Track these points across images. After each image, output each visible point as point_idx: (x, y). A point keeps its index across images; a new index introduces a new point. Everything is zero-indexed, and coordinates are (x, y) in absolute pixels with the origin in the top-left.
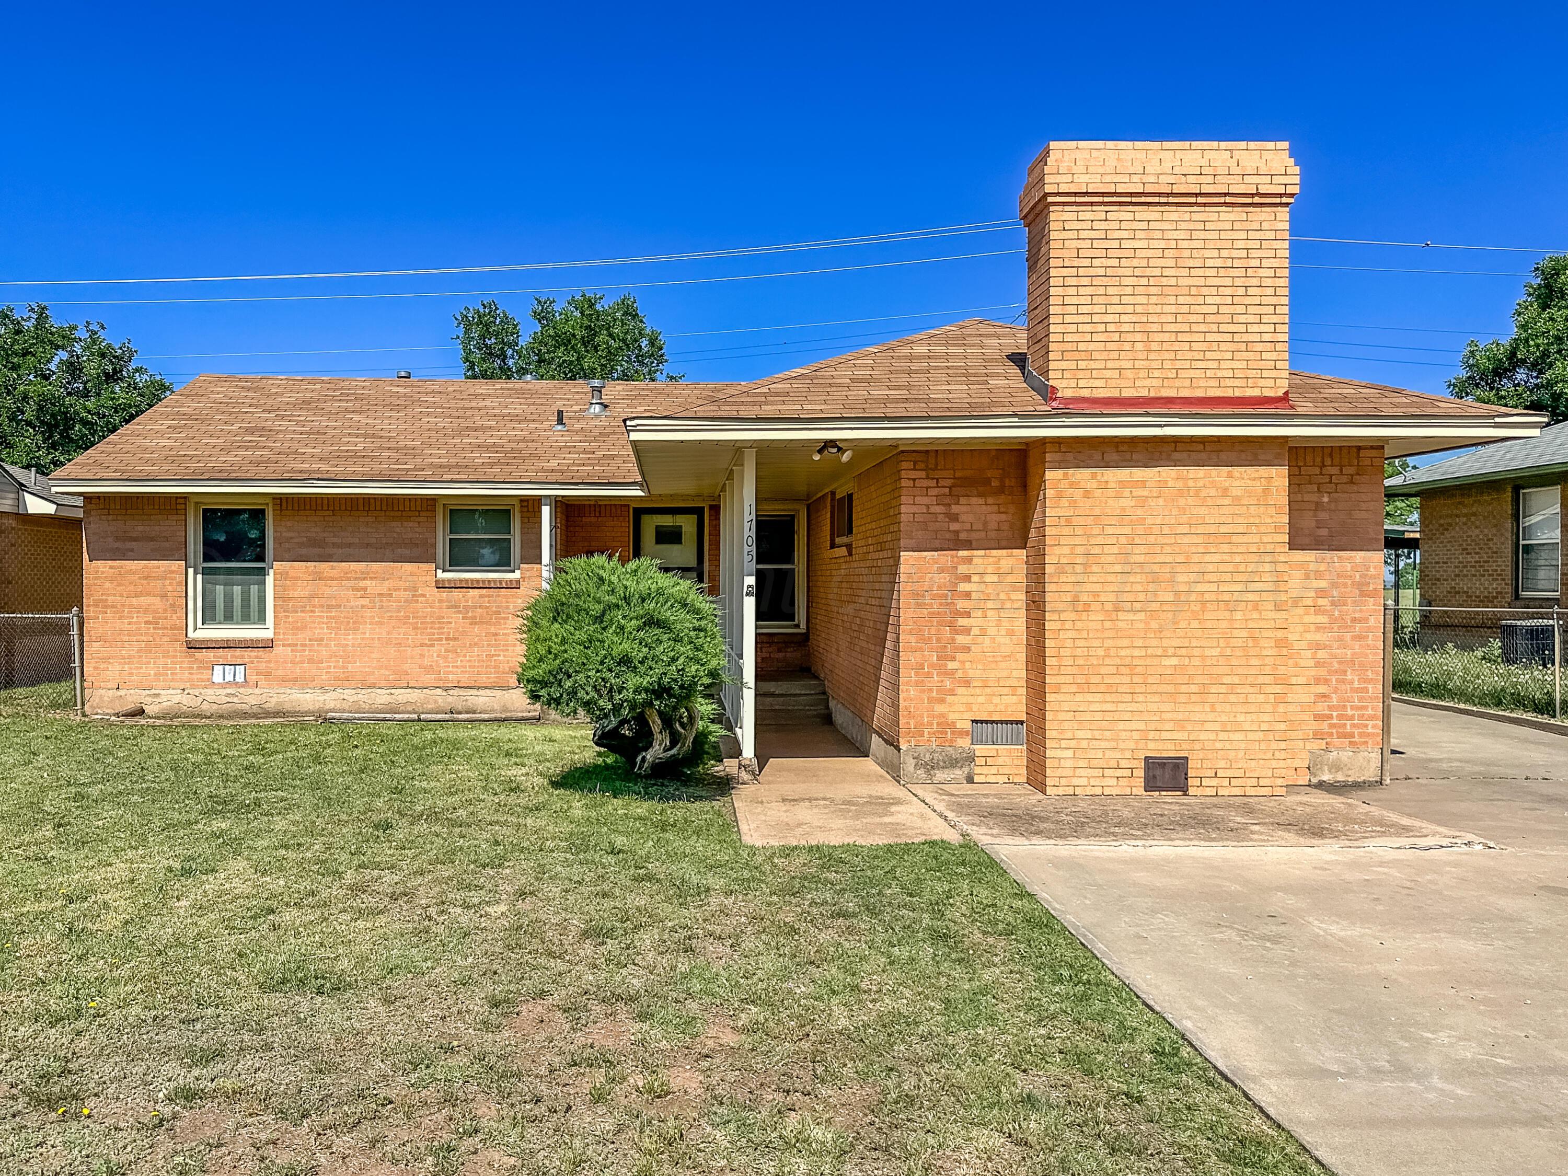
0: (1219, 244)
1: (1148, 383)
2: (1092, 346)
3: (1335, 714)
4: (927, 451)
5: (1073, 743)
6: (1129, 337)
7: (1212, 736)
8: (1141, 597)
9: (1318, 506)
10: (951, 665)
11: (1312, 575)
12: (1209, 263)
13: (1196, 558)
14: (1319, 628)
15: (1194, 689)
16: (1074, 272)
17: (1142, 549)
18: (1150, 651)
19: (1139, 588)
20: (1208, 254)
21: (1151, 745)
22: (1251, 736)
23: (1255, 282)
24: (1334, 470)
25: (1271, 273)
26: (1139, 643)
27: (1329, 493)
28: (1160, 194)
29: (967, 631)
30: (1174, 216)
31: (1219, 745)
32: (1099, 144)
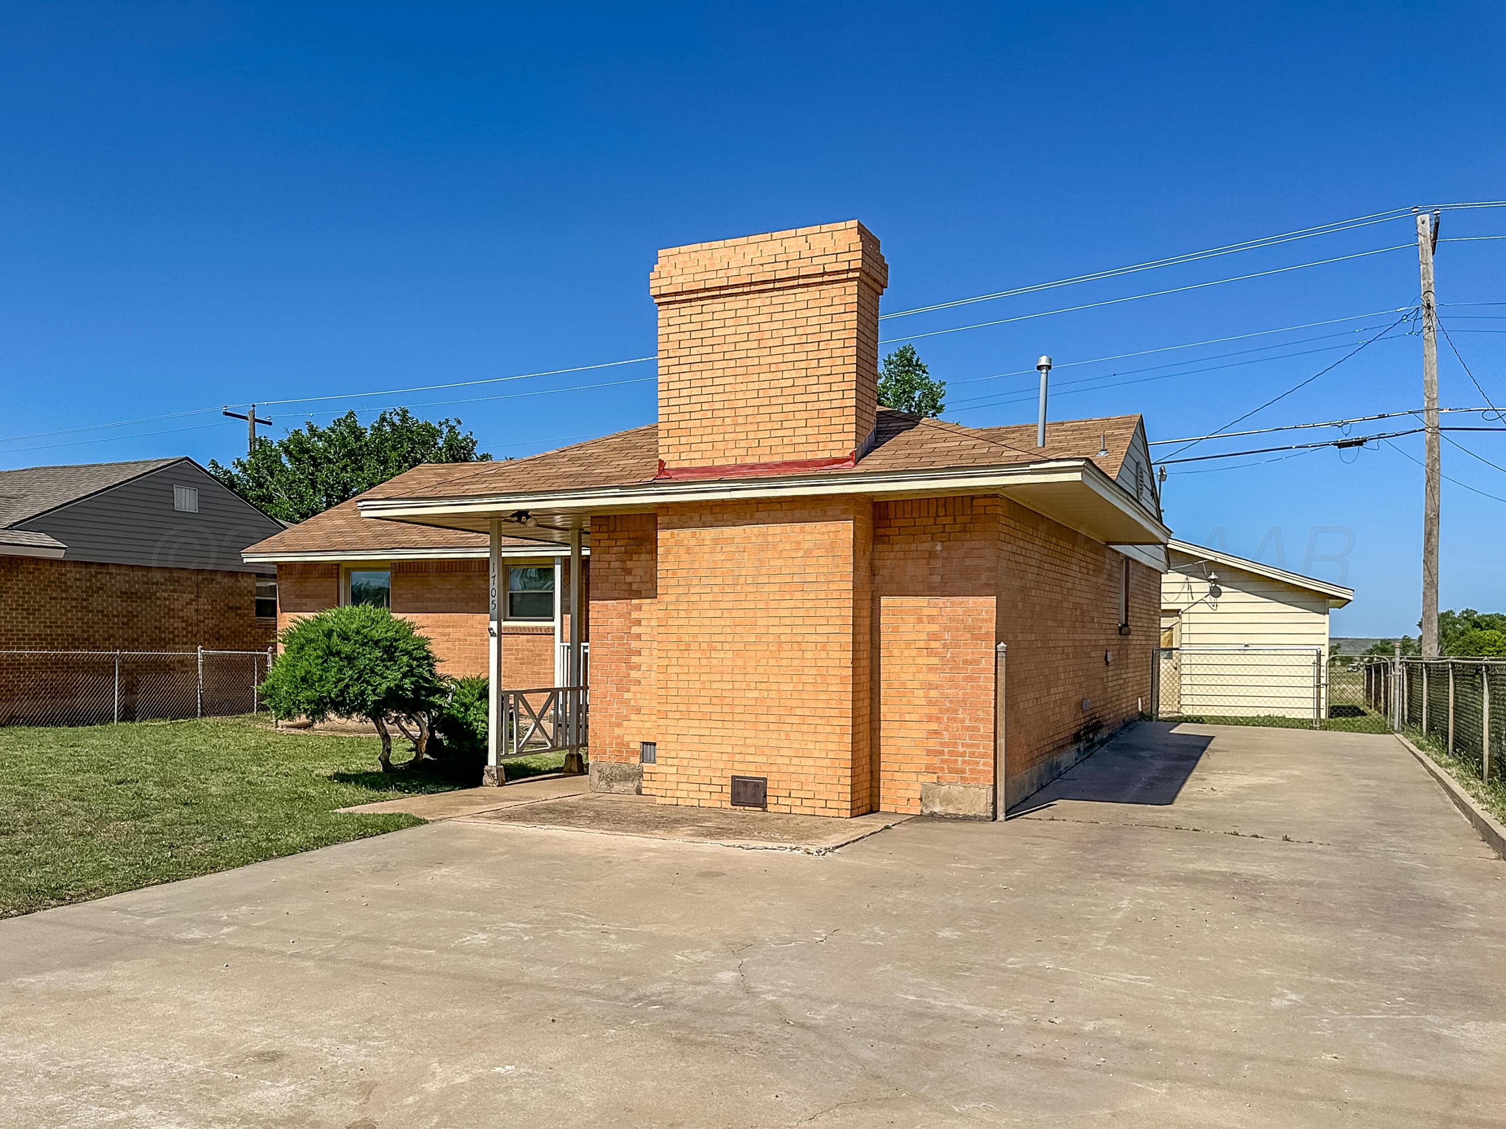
0: (796, 323)
1: (735, 452)
2: (691, 424)
3: (946, 750)
4: (609, 516)
5: (676, 762)
6: (721, 414)
7: (787, 761)
8: (730, 638)
9: (932, 554)
10: (627, 695)
11: (925, 619)
12: (787, 341)
13: (773, 605)
14: (931, 669)
15: (772, 719)
16: (676, 361)
17: (731, 597)
18: (736, 685)
19: (728, 630)
20: (785, 333)
21: (737, 766)
22: (819, 762)
23: (827, 354)
24: (949, 520)
25: (840, 344)
26: (728, 678)
27: (943, 542)
28: (743, 285)
29: (638, 667)
30: (758, 303)
31: (792, 769)
32: (697, 247)
